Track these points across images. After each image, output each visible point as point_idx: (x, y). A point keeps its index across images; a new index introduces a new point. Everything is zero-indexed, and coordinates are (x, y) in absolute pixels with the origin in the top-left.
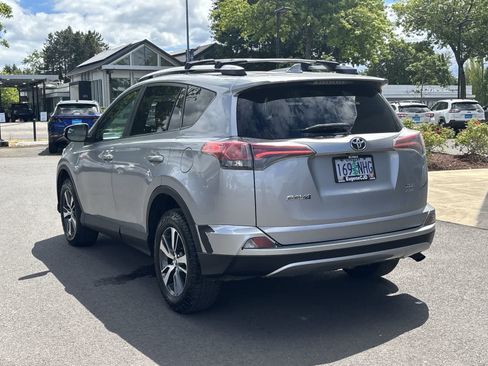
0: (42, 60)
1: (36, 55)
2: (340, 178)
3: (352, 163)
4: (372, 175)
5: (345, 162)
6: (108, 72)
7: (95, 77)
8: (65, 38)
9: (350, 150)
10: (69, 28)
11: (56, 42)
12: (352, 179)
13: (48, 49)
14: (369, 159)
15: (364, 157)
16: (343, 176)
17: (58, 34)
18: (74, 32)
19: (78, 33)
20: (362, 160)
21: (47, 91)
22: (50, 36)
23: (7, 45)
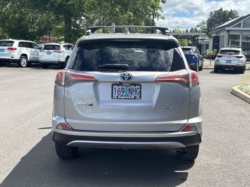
0: (206, 25)
1: (203, 23)
2: (115, 96)
3: (125, 88)
4: (138, 96)
5: (120, 87)
6: (228, 31)
7: (222, 34)
8: (219, 14)
9: (120, 80)
10: (221, 8)
11: (214, 16)
12: (123, 97)
13: (209, 20)
14: (139, 87)
15: (135, 85)
16: (117, 95)
17: (215, 12)
18: (224, 11)
19: (225, 11)
20: (133, 87)
21: (199, 41)
22: (211, 13)
23: (163, 19)
